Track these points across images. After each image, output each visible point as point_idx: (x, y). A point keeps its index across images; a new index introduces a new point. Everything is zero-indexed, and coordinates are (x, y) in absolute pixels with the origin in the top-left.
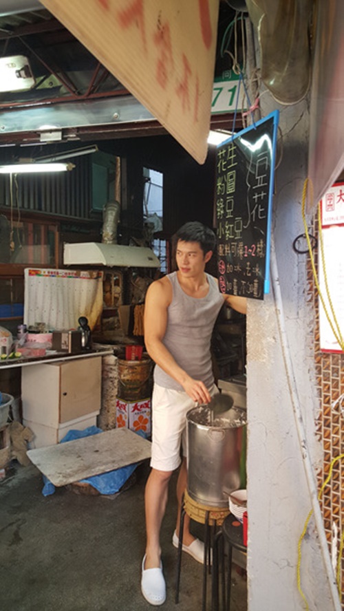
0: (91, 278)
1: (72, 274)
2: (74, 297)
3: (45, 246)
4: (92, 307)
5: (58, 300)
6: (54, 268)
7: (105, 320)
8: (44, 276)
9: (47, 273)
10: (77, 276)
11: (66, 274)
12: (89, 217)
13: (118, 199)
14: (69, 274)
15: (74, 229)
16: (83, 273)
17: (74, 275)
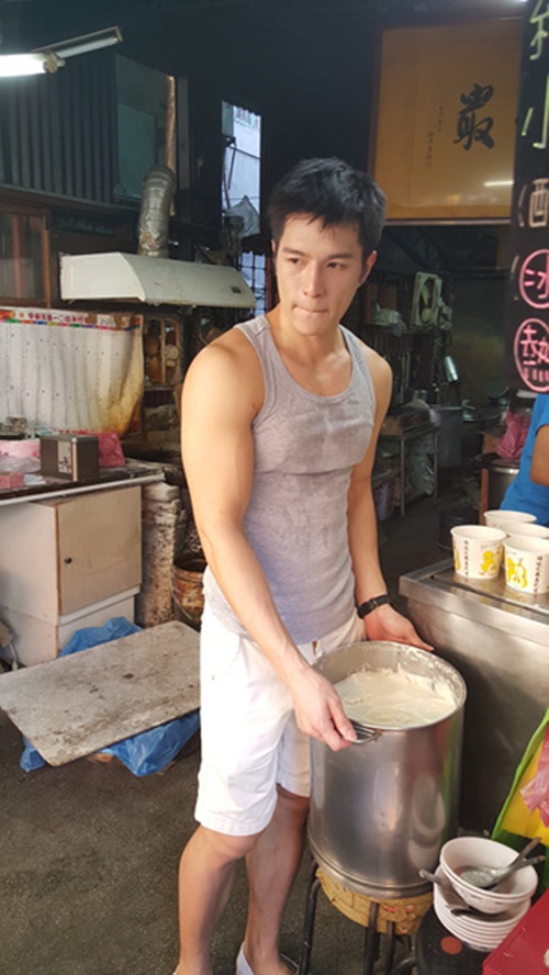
0: (118, 328)
1: (80, 319)
2: (85, 366)
3: (24, 261)
4: (122, 386)
5: (53, 372)
6: (43, 306)
7: (150, 412)
8: (20, 322)
9: (26, 318)
10: (91, 323)
11: (67, 318)
12: (112, 201)
13: (171, 165)
14: (74, 319)
15: (81, 225)
16: (102, 318)
17: (84, 323)
